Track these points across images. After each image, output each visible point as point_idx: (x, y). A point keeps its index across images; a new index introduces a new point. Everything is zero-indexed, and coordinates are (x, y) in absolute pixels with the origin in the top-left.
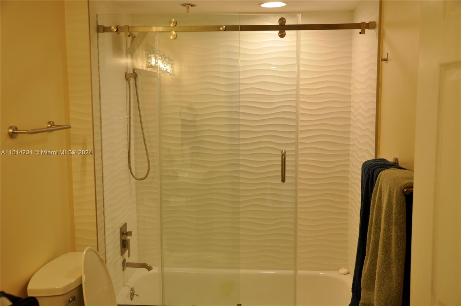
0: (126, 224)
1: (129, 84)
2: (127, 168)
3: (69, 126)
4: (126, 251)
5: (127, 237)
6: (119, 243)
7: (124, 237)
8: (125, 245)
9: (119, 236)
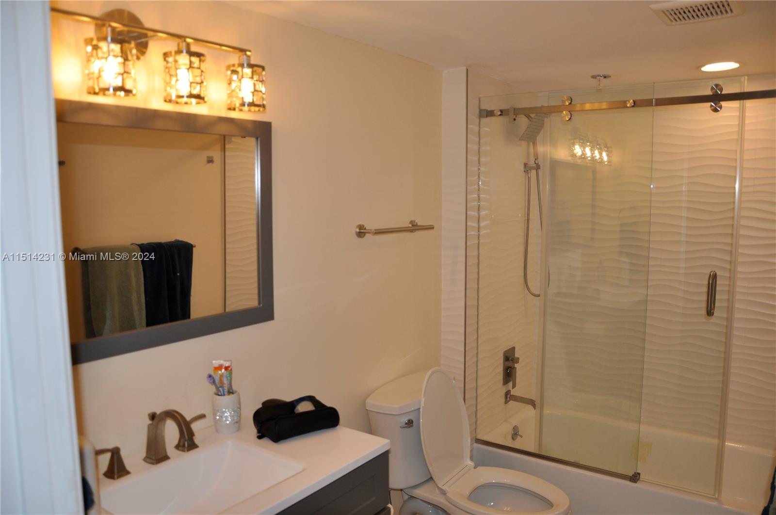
0: (514, 348)
1: (529, 179)
2: (522, 280)
3: (432, 227)
4: (509, 382)
5: (514, 365)
6: (501, 369)
7: (509, 364)
8: (509, 374)
9: (502, 361)
